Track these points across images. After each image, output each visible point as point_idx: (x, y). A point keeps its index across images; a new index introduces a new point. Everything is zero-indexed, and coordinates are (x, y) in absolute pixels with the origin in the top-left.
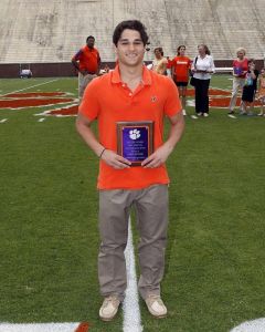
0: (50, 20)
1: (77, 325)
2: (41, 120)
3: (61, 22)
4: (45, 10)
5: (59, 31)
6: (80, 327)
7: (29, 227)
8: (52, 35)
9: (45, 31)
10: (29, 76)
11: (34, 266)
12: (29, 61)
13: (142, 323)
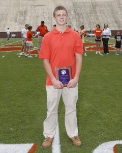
0: (24, 13)
1: (32, 144)
2: (20, 56)
3: (29, 14)
4: (22, 9)
5: (28, 18)
6: (34, 145)
7: (13, 102)
8: (25, 19)
9: (22, 18)
10: (15, 37)
11: (15, 119)
12: (15, 31)
13: (60, 144)
